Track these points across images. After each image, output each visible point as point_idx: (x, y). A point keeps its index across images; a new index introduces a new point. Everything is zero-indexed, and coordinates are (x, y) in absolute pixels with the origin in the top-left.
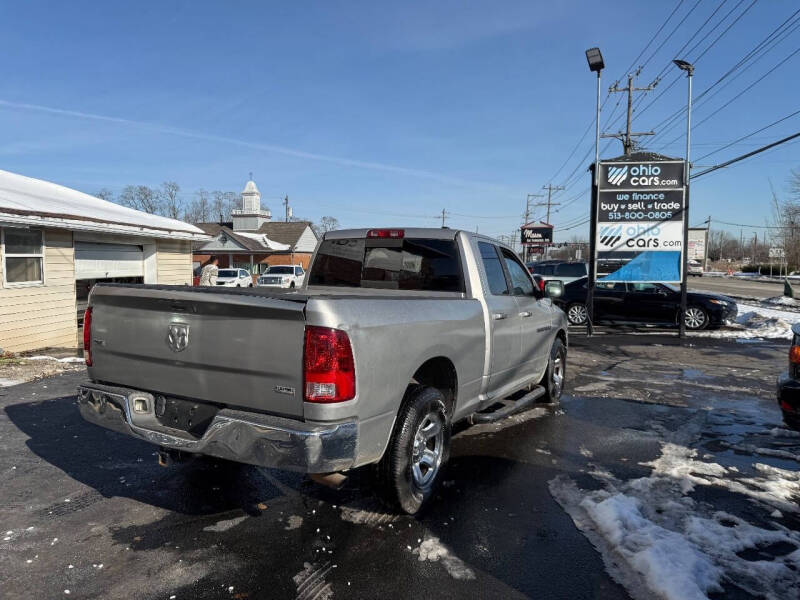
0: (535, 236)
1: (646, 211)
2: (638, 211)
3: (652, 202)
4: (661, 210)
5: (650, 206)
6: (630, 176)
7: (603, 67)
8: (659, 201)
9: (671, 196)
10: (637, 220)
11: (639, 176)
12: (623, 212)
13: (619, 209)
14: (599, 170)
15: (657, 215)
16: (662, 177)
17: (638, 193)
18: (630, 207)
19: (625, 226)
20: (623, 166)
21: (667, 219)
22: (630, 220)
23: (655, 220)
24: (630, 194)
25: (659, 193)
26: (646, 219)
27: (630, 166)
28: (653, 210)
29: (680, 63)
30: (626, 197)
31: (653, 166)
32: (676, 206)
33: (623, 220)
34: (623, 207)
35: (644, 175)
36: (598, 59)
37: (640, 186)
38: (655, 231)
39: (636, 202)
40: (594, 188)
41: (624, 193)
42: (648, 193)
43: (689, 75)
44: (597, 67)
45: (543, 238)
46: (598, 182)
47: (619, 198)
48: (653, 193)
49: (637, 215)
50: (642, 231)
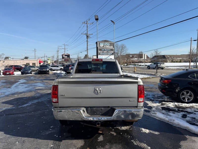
0: (65, 57)
1: (107, 53)
2: (106, 53)
3: (108, 51)
4: (110, 53)
5: (108, 52)
6: (104, 45)
7: (98, 20)
8: (110, 51)
9: (112, 50)
10: (106, 55)
11: (106, 45)
12: (103, 53)
13: (102, 52)
14: (98, 43)
15: (109, 54)
16: (110, 46)
17: (106, 49)
18: (104, 52)
19: (104, 56)
20: (103, 43)
21: (111, 55)
22: (104, 55)
23: (109, 55)
24: (104, 49)
25: (110, 49)
26: (107, 55)
27: (104, 43)
28: (108, 53)
29: (112, 21)
30: (103, 50)
31: (108, 43)
32: (113, 52)
33: (103, 55)
34: (103, 52)
35: (107, 45)
36: (97, 18)
37: (106, 47)
38: (109, 57)
39: (105, 51)
40: (97, 47)
41: (103, 49)
42: (107, 49)
43: (114, 24)
44: (97, 19)
45: (68, 57)
46: (98, 46)
47: (102, 50)
48: (108, 49)
49: (106, 54)
50: (107, 57)
